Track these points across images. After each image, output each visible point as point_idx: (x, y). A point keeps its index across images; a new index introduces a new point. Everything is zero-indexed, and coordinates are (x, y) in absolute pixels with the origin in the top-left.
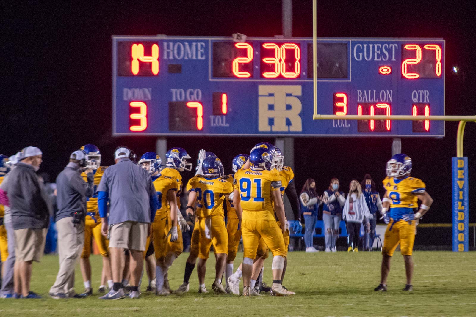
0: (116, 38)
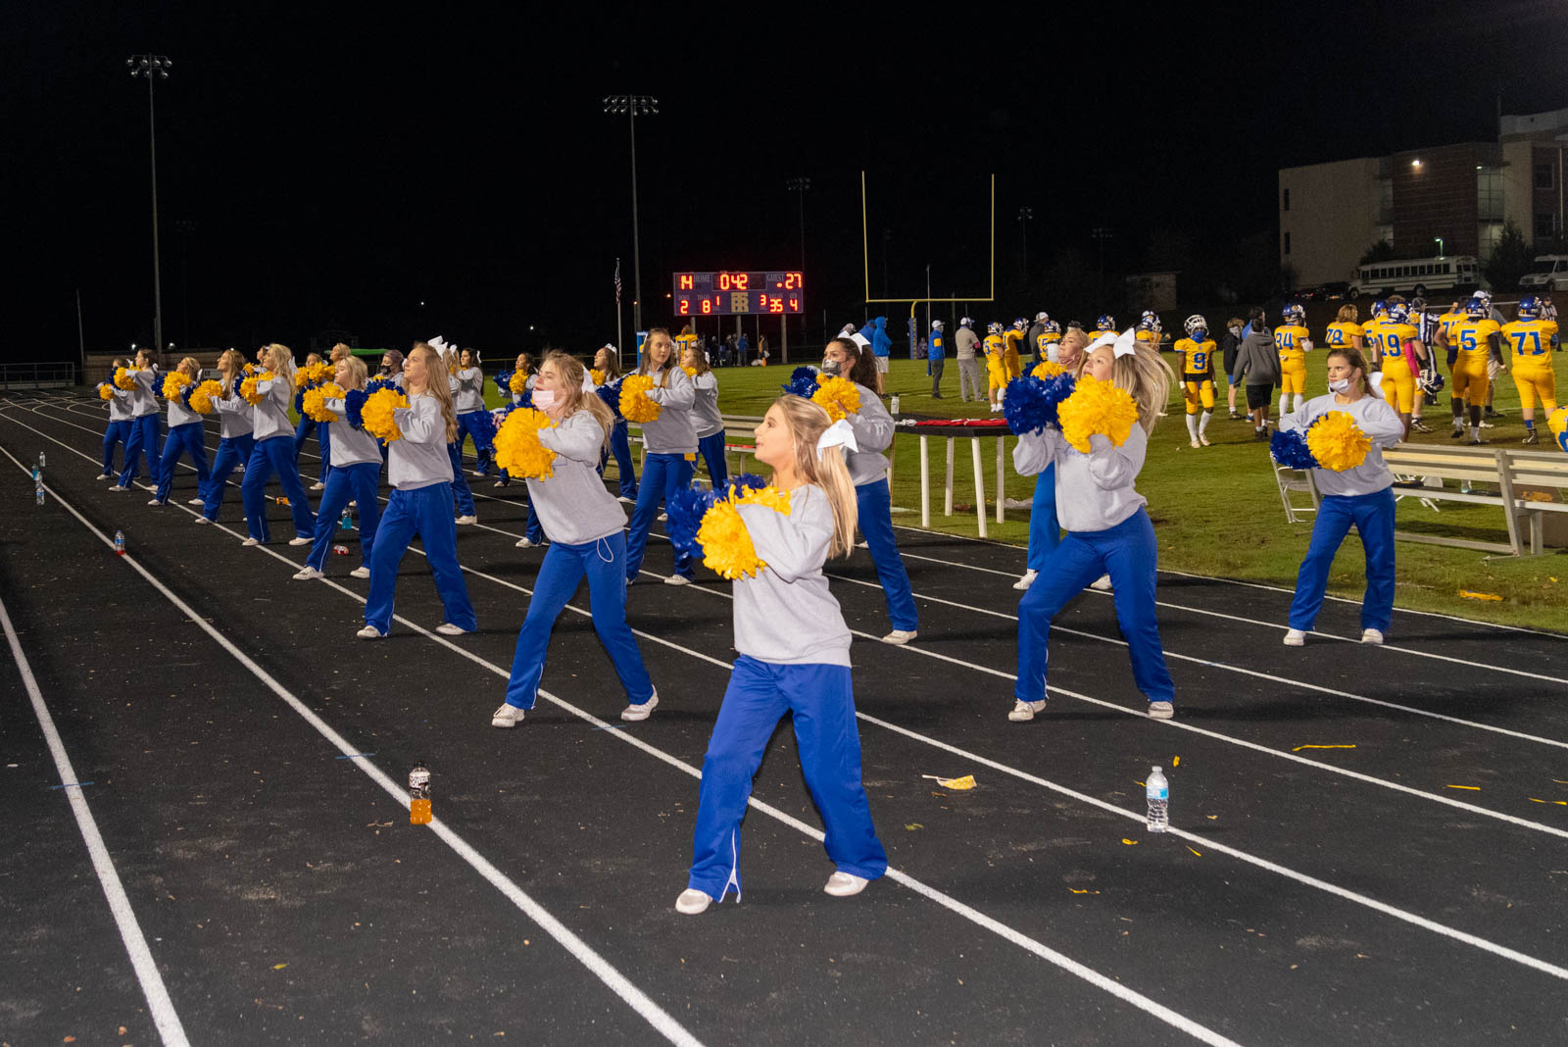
0: (673, 273)
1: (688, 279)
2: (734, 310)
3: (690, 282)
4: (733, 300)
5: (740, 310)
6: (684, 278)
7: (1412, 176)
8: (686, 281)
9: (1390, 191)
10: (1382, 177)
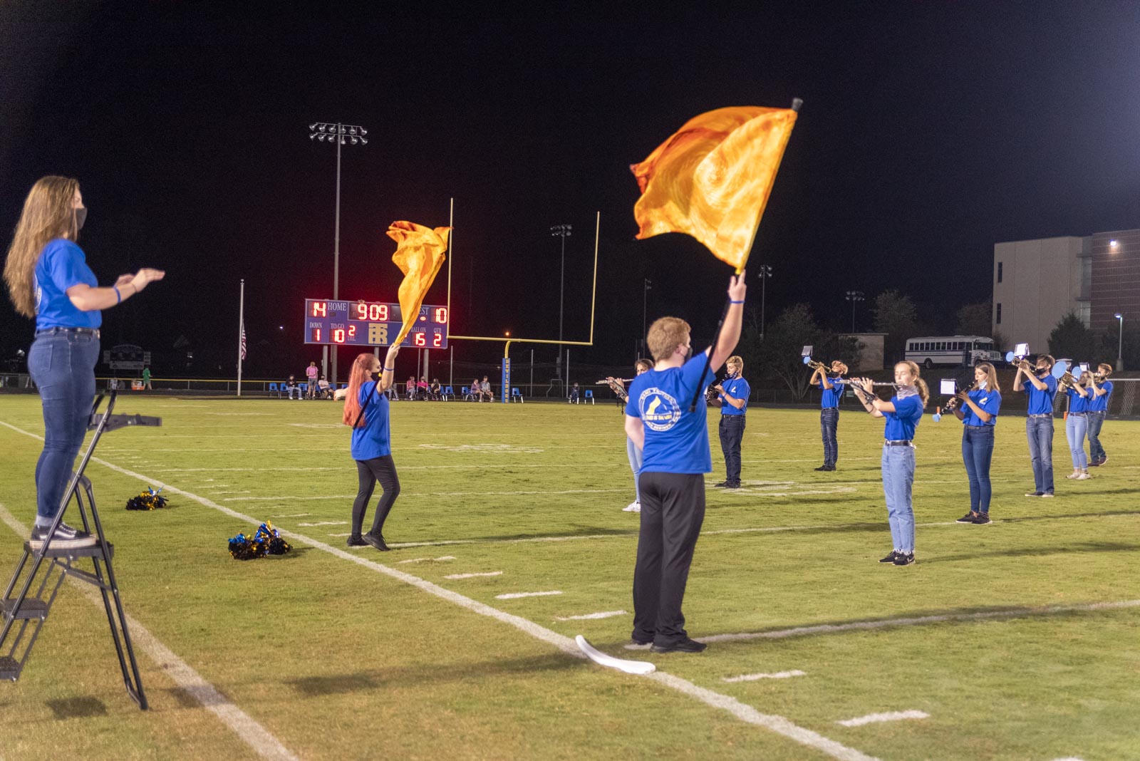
0: (307, 300)
1: (321, 307)
2: (371, 341)
3: (324, 310)
4: (371, 331)
5: (378, 342)
6: (316, 306)
7: (1107, 257)
8: (318, 308)
9: (1090, 270)
10: (1084, 257)
